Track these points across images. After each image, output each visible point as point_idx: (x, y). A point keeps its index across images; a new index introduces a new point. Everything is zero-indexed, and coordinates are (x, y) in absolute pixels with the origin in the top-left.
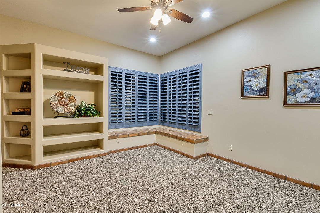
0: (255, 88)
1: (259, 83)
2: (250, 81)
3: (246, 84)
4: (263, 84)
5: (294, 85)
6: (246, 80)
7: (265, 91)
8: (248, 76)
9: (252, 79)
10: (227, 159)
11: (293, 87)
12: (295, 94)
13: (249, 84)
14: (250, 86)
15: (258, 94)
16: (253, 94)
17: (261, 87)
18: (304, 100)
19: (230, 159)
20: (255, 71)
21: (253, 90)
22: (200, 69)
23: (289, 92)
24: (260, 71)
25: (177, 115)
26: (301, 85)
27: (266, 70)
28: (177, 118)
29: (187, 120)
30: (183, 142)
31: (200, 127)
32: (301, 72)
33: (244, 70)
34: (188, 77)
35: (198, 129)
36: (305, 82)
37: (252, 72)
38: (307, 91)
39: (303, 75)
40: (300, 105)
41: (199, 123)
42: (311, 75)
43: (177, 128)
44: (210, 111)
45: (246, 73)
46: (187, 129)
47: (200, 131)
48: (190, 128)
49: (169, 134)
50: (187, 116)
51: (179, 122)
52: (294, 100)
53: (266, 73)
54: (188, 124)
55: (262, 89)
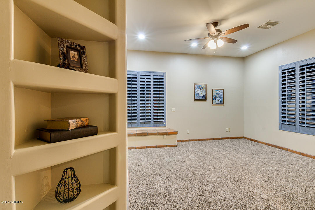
0: (201, 95)
1: (201, 93)
2: (198, 91)
3: (196, 92)
4: (204, 94)
6: (196, 90)
7: (205, 97)
8: (197, 88)
9: (199, 90)
10: (187, 140)
11: (215, 96)
12: (216, 100)
13: (198, 92)
14: (198, 94)
15: (202, 99)
16: (200, 98)
18: (219, 102)
20: (200, 86)
22: (164, 76)
23: (213, 98)
24: (202, 86)
25: (139, 115)
26: (217, 96)
27: (205, 87)
28: (138, 118)
29: (152, 118)
30: (165, 136)
31: (165, 122)
32: (217, 90)
33: (195, 84)
34: (152, 80)
35: (163, 124)
36: (218, 94)
37: (199, 86)
38: (219, 98)
39: (218, 92)
40: (217, 104)
41: (164, 119)
42: (220, 92)
43: (139, 127)
44: (174, 109)
45: (196, 86)
46: (151, 126)
47: (165, 126)
48: (155, 125)
49: (148, 133)
50: (152, 114)
51: (141, 121)
52: (215, 103)
53: (205, 88)
54: (153, 122)
55: (204, 96)
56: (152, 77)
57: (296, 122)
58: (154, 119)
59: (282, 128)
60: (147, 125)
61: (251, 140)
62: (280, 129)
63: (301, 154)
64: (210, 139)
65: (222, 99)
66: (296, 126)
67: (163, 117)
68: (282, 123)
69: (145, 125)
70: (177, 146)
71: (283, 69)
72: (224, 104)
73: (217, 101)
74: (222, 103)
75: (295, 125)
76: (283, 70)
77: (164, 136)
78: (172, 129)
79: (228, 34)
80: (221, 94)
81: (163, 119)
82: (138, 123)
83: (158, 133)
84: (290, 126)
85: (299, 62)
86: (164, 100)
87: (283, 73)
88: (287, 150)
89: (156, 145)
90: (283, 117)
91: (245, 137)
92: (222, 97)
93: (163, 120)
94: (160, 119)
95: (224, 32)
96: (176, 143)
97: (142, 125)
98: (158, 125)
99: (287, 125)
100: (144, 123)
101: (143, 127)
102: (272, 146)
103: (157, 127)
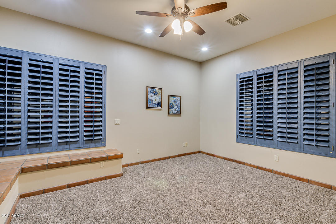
0: (155, 102)
1: (156, 99)
2: (152, 96)
3: (150, 98)
4: (159, 101)
5: (172, 103)
6: (150, 95)
7: (160, 105)
8: (151, 92)
9: (153, 95)
10: (137, 163)
11: (171, 104)
12: (172, 108)
13: (151, 98)
14: (152, 100)
15: (157, 107)
16: (154, 106)
17: (158, 102)
18: (176, 112)
19: (138, 162)
20: (155, 90)
21: (154, 103)
22: (103, 71)
23: (170, 107)
24: (157, 90)
25: (55, 130)
26: (174, 104)
27: (160, 91)
28: (55, 135)
29: (81, 134)
30: (103, 163)
31: (104, 140)
32: (174, 96)
33: (148, 87)
34: (82, 75)
35: (101, 143)
36: (175, 102)
37: (152, 90)
38: (176, 107)
39: (175, 99)
40: (174, 114)
41: (103, 135)
42: (177, 99)
43: (56, 151)
44: (118, 121)
45: (149, 90)
46: (80, 148)
47: (104, 145)
48: (87, 145)
49: (71, 162)
50: (81, 129)
51: (59, 141)
52: (172, 112)
53: (160, 93)
54: (83, 140)
55: (158, 103)
56: (82, 70)
57: (254, 134)
58: (85, 136)
59: (240, 140)
60: (72, 146)
61: (208, 154)
62: (238, 141)
63: (259, 168)
64: (166, 158)
65: (180, 108)
66: (254, 138)
67: (101, 133)
68: (240, 135)
69: (67, 146)
70: (121, 175)
71: (240, 77)
72: (181, 114)
73: (173, 111)
74: (179, 113)
75: (252, 137)
76: (240, 79)
77: (101, 163)
78: (115, 150)
79: (198, 15)
80: (178, 101)
81: (101, 135)
82: (54, 146)
83: (90, 159)
84: (248, 138)
85: (257, 71)
86: (103, 107)
87: (241, 82)
88: (244, 164)
89: (86, 180)
90: (240, 129)
91: (202, 152)
92: (180, 105)
93: (101, 137)
94: (96, 135)
95: (193, 11)
96: (120, 172)
97: (61, 147)
98: (93, 145)
99: (245, 137)
100: (66, 143)
101: (63, 150)
102: (230, 160)
103: (90, 148)
